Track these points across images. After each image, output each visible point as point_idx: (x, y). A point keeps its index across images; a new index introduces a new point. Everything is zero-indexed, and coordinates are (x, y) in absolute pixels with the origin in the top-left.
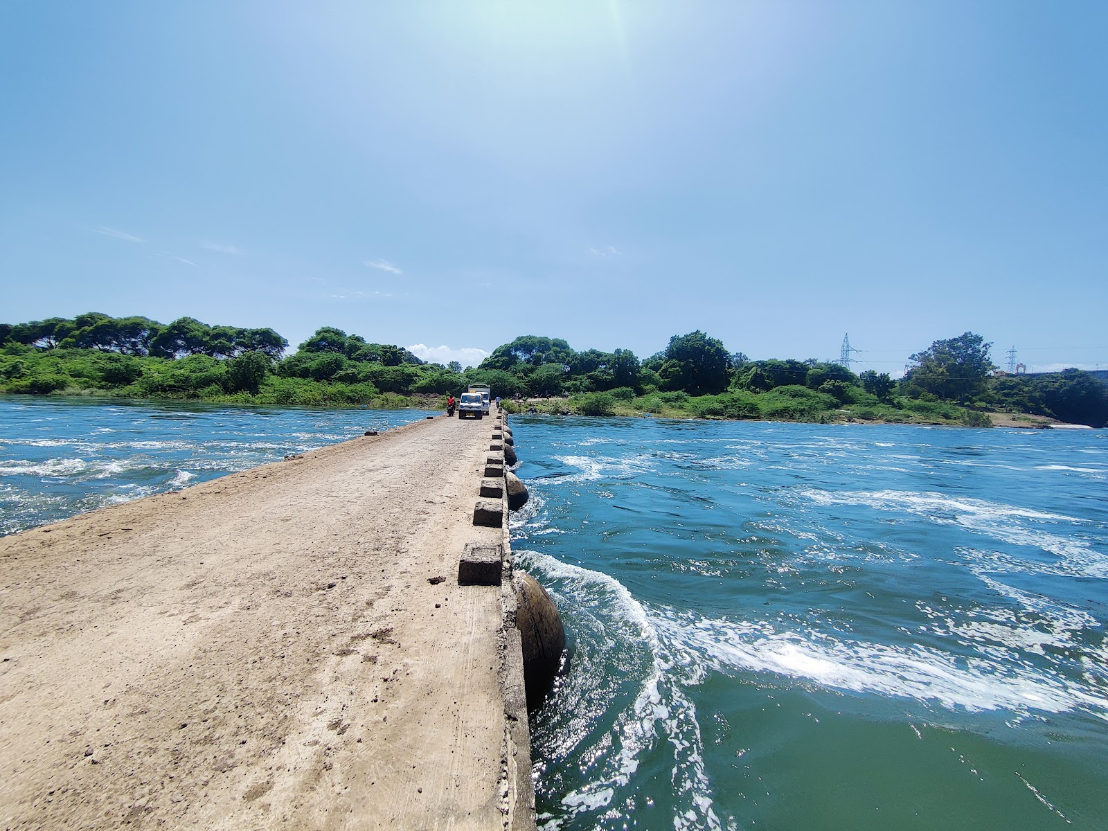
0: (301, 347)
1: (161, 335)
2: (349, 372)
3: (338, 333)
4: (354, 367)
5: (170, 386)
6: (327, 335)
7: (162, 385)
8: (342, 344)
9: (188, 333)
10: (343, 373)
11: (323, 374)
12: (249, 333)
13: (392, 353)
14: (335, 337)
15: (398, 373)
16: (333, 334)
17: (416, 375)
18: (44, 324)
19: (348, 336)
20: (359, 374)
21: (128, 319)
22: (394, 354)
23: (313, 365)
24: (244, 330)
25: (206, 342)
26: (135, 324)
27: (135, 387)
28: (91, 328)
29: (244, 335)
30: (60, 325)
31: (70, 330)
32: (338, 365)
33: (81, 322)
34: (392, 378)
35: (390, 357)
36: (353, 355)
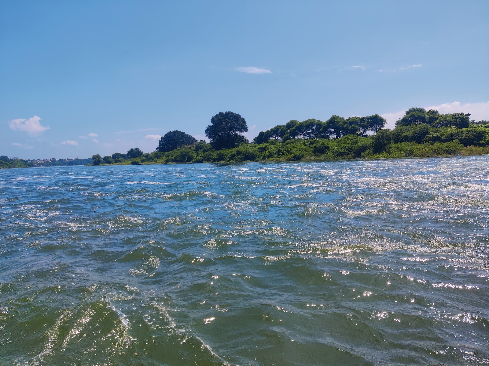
0: (398, 123)
1: (324, 127)
2: (435, 135)
3: (421, 111)
4: (436, 131)
5: (344, 153)
6: (414, 113)
7: (340, 152)
8: (424, 117)
9: (337, 124)
10: (430, 136)
11: (418, 138)
12: (366, 119)
13: (461, 119)
14: (419, 114)
15: (471, 132)
16: (418, 112)
17: (485, 132)
18: (275, 129)
19: (427, 111)
20: (442, 136)
21: (307, 121)
22: (462, 119)
23: (410, 133)
24: (364, 118)
25: (346, 128)
26: (311, 123)
27: (328, 154)
28: (294, 128)
29: (364, 121)
30: (281, 128)
31: (285, 131)
32: (426, 132)
33: (289, 126)
34: (467, 136)
35: (459, 121)
36: (433, 124)
